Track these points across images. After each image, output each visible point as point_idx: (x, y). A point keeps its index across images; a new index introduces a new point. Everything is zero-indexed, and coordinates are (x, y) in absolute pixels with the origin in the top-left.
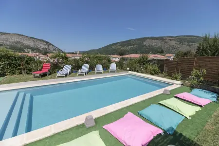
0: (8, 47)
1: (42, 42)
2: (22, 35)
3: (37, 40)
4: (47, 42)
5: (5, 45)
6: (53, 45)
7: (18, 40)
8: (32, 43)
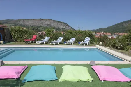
0: (43, 28)
1: (63, 24)
2: (51, 20)
3: (59, 22)
4: (65, 24)
5: (42, 27)
6: (69, 26)
7: (48, 23)
8: (56, 25)
